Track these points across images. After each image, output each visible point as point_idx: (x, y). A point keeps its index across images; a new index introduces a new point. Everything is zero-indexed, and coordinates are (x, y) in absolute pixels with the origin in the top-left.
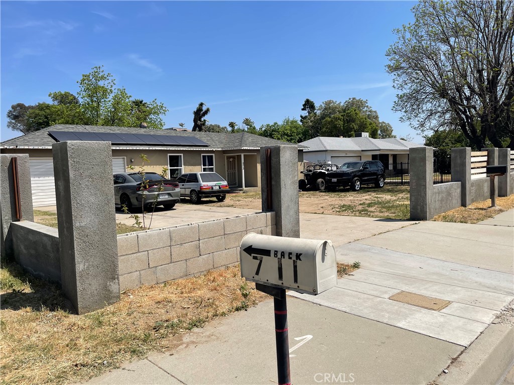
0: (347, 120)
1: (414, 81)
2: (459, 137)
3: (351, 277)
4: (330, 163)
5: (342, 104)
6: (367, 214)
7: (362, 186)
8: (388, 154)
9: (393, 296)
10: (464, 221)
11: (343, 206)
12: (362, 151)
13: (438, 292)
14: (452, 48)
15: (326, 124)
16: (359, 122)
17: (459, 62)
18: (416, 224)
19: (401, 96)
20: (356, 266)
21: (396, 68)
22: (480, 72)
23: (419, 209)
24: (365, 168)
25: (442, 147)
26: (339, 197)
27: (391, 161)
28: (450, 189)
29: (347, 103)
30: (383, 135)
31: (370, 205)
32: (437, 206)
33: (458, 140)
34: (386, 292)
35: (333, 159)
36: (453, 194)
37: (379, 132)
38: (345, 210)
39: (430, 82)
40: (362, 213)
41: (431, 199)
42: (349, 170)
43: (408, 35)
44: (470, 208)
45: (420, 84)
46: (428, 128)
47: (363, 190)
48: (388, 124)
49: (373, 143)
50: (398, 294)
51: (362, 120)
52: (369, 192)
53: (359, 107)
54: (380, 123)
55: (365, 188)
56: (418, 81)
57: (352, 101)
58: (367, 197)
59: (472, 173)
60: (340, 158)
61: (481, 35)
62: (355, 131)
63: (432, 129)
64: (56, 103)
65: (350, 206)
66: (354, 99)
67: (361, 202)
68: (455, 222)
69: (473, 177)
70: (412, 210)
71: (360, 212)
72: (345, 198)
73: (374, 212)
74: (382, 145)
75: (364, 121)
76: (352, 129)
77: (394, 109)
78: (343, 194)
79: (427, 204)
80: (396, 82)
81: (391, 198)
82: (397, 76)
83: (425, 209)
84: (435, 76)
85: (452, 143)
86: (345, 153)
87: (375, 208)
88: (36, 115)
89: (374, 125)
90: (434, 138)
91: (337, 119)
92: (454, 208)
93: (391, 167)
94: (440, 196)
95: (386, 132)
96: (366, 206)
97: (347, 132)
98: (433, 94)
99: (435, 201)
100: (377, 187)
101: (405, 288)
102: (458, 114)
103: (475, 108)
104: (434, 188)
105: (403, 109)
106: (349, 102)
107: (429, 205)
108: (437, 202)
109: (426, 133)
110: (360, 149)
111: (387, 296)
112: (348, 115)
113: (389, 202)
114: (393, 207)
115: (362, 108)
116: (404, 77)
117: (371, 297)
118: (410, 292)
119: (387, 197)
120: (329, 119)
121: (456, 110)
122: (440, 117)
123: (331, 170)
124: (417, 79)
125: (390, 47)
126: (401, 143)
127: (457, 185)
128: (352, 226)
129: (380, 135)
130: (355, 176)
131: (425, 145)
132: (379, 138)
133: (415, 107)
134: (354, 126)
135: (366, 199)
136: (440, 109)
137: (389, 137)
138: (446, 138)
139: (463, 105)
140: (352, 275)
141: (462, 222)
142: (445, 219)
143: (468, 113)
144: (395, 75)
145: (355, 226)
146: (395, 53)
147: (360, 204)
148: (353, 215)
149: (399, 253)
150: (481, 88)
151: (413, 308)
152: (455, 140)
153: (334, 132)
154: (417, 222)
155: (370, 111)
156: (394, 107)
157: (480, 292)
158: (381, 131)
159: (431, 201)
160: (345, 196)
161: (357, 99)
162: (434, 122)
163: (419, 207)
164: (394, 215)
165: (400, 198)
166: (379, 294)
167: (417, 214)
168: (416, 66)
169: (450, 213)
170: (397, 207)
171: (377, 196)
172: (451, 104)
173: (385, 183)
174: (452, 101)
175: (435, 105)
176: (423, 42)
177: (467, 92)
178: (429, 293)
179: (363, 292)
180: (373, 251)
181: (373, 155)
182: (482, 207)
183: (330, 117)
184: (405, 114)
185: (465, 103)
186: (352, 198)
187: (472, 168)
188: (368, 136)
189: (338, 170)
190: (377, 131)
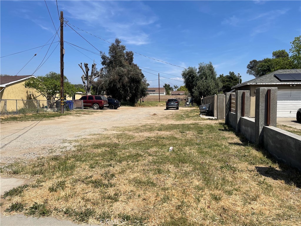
64: (274, 57)
88: (263, 66)
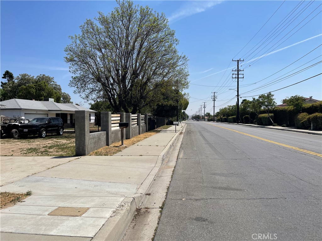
0: (38, 89)
1: (82, 70)
2: (109, 105)
3: (23, 203)
4: (23, 118)
5: (35, 78)
6: (47, 154)
7: (47, 134)
8: (67, 114)
9: (51, 212)
10: (106, 155)
11: (30, 149)
12: (49, 110)
13: (83, 203)
14: (103, 55)
15: (21, 90)
16: (47, 91)
17: (107, 63)
18: (78, 158)
19: (74, 77)
20: (29, 194)
21: (71, 60)
22: (118, 70)
23: (81, 149)
24: (49, 122)
25: (99, 111)
26: (29, 143)
27: (69, 118)
28: (100, 136)
29: (38, 77)
30: (64, 101)
31: (50, 148)
32: (92, 146)
33: (108, 107)
34: (47, 211)
35: (26, 115)
36: (102, 139)
37: (62, 99)
38: (31, 152)
39: (92, 72)
40: (43, 153)
41: (88, 142)
42: (38, 123)
43: (78, 42)
44: (111, 146)
45: (86, 72)
46: (90, 99)
47: (47, 137)
48: (68, 94)
49: (57, 106)
50: (56, 210)
51: (49, 90)
52: (52, 138)
53: (48, 81)
54: (62, 93)
55: (49, 135)
56: (84, 70)
57: (42, 76)
58: (49, 142)
59: (112, 126)
60: (31, 115)
61: (118, 51)
62: (44, 97)
63: (93, 100)
65: (35, 149)
66: (44, 75)
67: (45, 146)
68: (102, 155)
69: (113, 129)
70: (76, 150)
71: (42, 152)
72: (33, 143)
73: (53, 152)
74: (63, 107)
75: (51, 91)
76: (42, 95)
77: (70, 85)
78: (32, 140)
79: (86, 146)
80: (71, 68)
81: (67, 142)
82: (71, 65)
83: (84, 148)
84: (95, 69)
85: (105, 108)
86: (37, 112)
87: (53, 149)
89: (58, 94)
90: (95, 105)
91: (30, 87)
92: (102, 147)
93: (69, 122)
94: (94, 140)
95: (67, 100)
96: (48, 148)
97: (39, 97)
98: (93, 79)
99: (91, 143)
100: (58, 135)
101: (62, 204)
102: (107, 92)
103: (115, 90)
104: (90, 135)
105: (76, 86)
106: (40, 77)
107: (87, 146)
108: (92, 144)
109: (90, 102)
110: (47, 109)
111: (47, 213)
112: (39, 85)
113: (64, 145)
114: (66, 148)
115: (49, 82)
116: (76, 67)
117: (35, 216)
118: (65, 206)
119: (63, 141)
120: (24, 87)
121: (106, 90)
122: (97, 93)
123: (24, 123)
124: (84, 69)
125: (67, 47)
126: (75, 107)
127: (103, 133)
128: (33, 163)
129: (62, 101)
130: (42, 127)
131: (90, 109)
132: (62, 103)
133: (83, 85)
134: (44, 93)
135: (49, 143)
136: (97, 89)
137: (68, 103)
138: (101, 105)
139: (109, 88)
140: (24, 201)
141: (105, 155)
142: (97, 154)
143: (112, 92)
144: (70, 64)
145: (35, 163)
146: (70, 51)
147: (44, 147)
148: (36, 155)
149: (63, 180)
150: (118, 79)
151: (64, 218)
152: (107, 107)
153: (28, 96)
154: (79, 157)
155: (56, 85)
156: (70, 84)
157: (107, 198)
158: (63, 98)
159: (88, 143)
160: (33, 142)
161: (46, 75)
162: (94, 96)
163: (81, 148)
164: (65, 153)
165: (72, 141)
166: (41, 213)
167: (80, 152)
168: (83, 61)
169: (100, 150)
170: (69, 148)
171: (57, 141)
172: (103, 86)
173: (63, 132)
174: (103, 84)
175: (95, 86)
176: (87, 48)
177: (112, 81)
178: (77, 205)
179: (29, 213)
180: (45, 180)
181: (56, 114)
182: (117, 146)
183: (25, 86)
184: (77, 89)
185: (111, 87)
186: (38, 143)
187: (112, 124)
188: (53, 101)
189: (29, 123)
190: (60, 98)
